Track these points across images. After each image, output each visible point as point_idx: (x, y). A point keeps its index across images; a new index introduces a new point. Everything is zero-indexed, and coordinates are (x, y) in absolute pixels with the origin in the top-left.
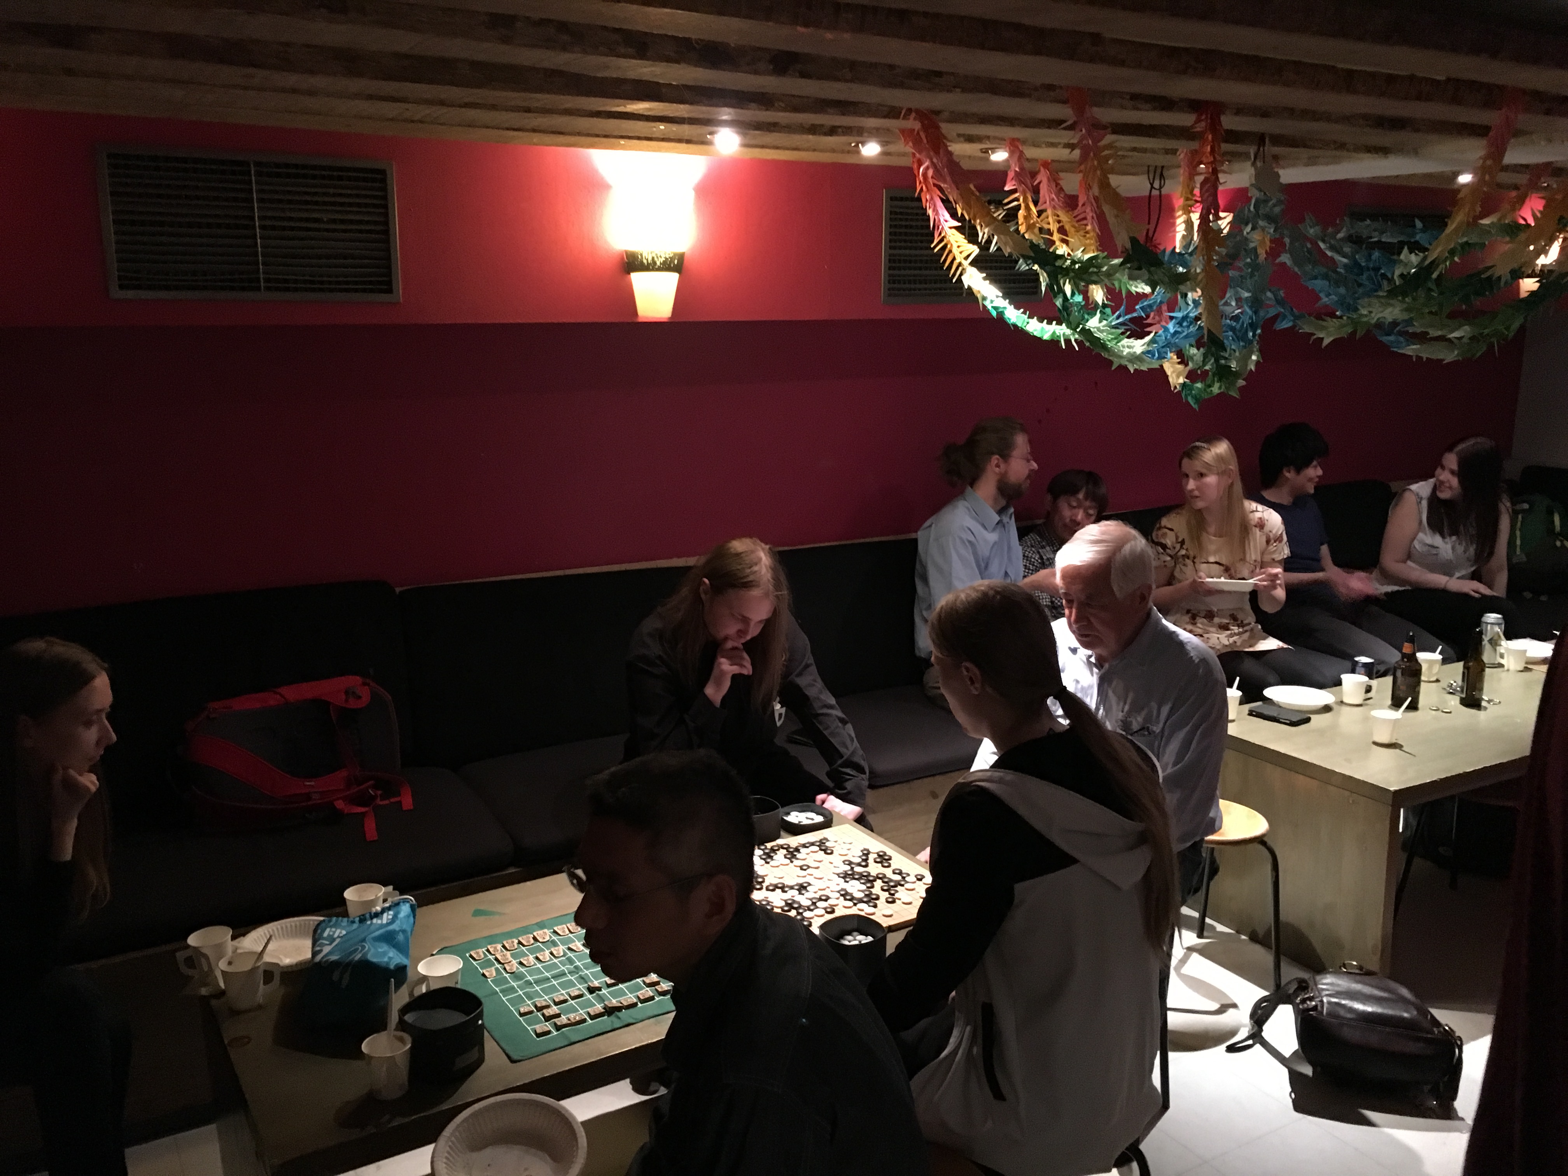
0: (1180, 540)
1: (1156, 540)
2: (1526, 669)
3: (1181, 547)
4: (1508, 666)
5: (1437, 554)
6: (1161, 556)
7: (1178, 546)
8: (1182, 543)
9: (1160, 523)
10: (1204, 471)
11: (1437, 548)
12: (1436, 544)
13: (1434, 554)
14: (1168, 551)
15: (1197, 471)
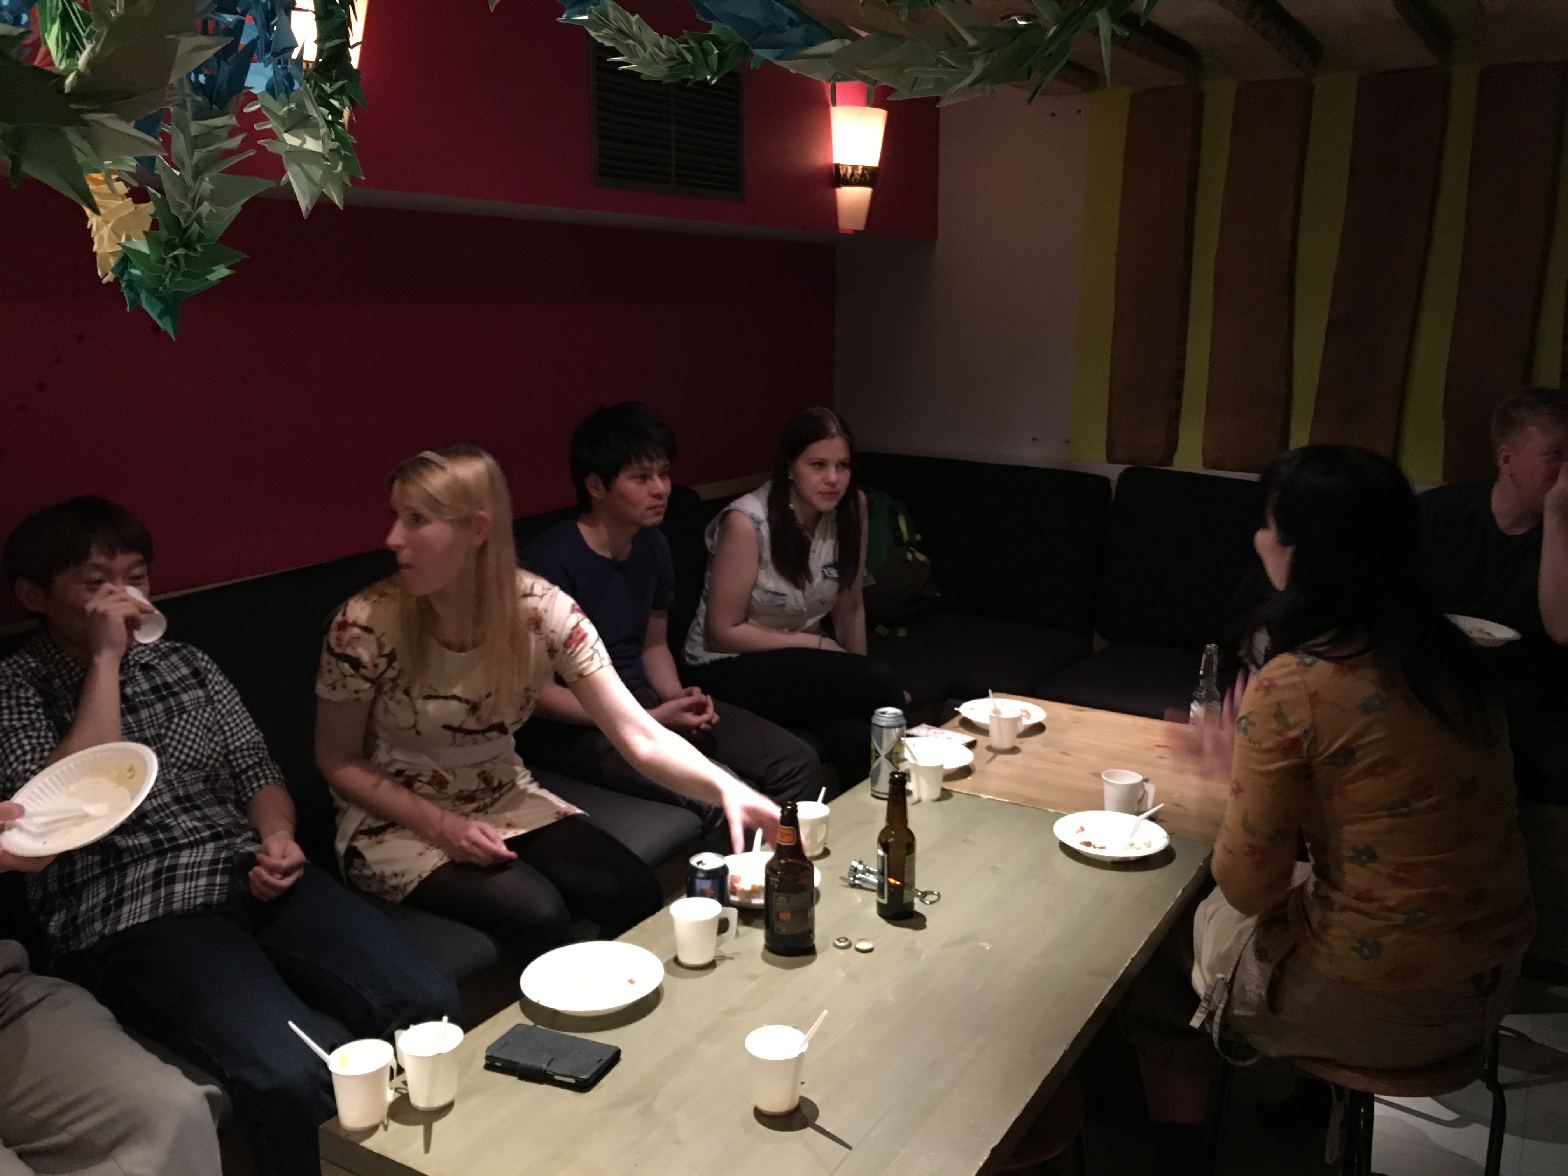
0: (387, 651)
1: (338, 650)
2: (946, 795)
3: (389, 665)
4: (919, 793)
5: (783, 605)
6: (349, 680)
7: (383, 663)
8: (391, 657)
9: (344, 614)
10: (424, 511)
11: (783, 595)
12: (781, 591)
13: (780, 605)
14: (362, 671)
15: (411, 508)
